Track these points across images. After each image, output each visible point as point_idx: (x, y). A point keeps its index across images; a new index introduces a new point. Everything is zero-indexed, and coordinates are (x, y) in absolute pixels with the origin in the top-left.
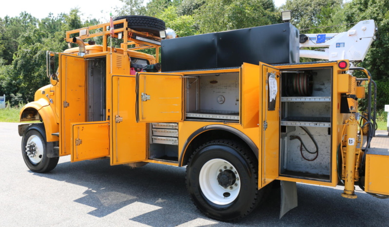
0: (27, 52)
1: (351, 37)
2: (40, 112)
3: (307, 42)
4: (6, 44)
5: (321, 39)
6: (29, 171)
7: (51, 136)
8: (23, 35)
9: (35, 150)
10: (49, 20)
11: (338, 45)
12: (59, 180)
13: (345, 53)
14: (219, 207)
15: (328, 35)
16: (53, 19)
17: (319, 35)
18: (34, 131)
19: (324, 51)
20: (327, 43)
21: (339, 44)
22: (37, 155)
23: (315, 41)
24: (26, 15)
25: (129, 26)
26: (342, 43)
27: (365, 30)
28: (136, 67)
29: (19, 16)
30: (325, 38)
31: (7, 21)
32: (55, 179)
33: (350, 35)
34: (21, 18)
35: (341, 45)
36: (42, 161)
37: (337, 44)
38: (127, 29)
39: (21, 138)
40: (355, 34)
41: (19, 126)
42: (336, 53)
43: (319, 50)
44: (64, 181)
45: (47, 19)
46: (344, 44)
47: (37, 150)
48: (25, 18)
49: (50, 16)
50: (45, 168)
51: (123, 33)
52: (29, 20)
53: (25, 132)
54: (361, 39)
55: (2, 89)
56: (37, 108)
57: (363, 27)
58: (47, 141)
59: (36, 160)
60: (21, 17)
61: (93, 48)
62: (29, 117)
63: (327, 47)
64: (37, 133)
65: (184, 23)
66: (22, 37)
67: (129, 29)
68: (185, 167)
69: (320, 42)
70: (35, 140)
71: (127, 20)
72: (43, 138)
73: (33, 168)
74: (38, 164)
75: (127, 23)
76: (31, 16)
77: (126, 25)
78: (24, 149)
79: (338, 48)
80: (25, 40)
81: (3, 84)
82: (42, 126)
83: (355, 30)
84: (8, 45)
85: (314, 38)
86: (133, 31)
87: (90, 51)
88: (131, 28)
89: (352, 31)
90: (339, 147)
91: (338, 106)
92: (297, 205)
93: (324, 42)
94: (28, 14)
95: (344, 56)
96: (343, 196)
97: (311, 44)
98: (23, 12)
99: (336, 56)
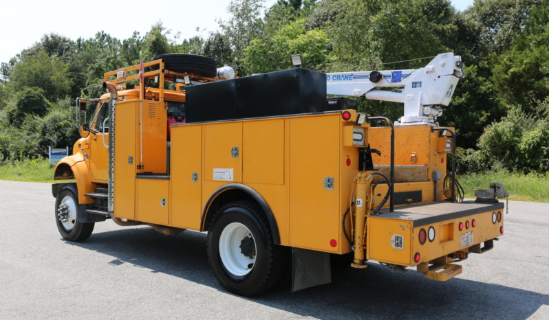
0: (98, 88)
1: (428, 74)
2: (73, 169)
3: (381, 81)
4: (76, 77)
5: (396, 78)
6: (62, 239)
7: (84, 197)
8: (92, 67)
9: (68, 214)
10: (134, 41)
11: (415, 85)
12: (90, 249)
13: (422, 94)
14: (237, 278)
15: (404, 72)
16: (138, 41)
17: (394, 72)
18: (68, 191)
19: (401, 92)
20: (404, 82)
21: (416, 83)
22: (70, 220)
23: (390, 80)
24: (103, 36)
25: (166, 67)
26: (418, 83)
27: (443, 65)
28: (176, 115)
29: (94, 37)
30: (401, 75)
31: (79, 45)
32: (86, 248)
33: (427, 72)
34: (97, 41)
35: (418, 85)
36: (75, 227)
37: (413, 83)
38: (163, 71)
39: (55, 199)
40: (433, 71)
41: (53, 185)
42: (412, 95)
43: (396, 91)
44: (94, 251)
45: (131, 41)
46: (421, 83)
47: (70, 214)
48: (102, 40)
49: (135, 37)
50: (77, 236)
51: (158, 75)
52: (107, 43)
53: (59, 192)
54: (439, 77)
55: (66, 139)
56: (70, 163)
57: (442, 62)
58: (80, 203)
59: (69, 226)
60: (97, 38)
61: (129, 93)
62: (65, 174)
63: (403, 88)
64: (70, 193)
65: (311, 41)
66: (90, 69)
67: (166, 71)
68: (206, 233)
69: (396, 81)
70: (69, 202)
71: (163, 61)
72: (76, 199)
73: (65, 235)
74: (71, 231)
75: (163, 64)
76: (109, 38)
77: (162, 66)
78: (57, 212)
79: (414, 89)
80: (95, 73)
81: (67, 133)
82: (75, 185)
83: (432, 66)
84: (78, 78)
85: (389, 76)
86: (171, 73)
87: (125, 97)
88: (169, 70)
89: (429, 66)
90: (349, 209)
91: (348, 162)
92: (330, 281)
93: (400, 81)
94: (106, 35)
95: (421, 99)
96: (352, 265)
97: (385, 83)
98: (100, 32)
99: (412, 99)
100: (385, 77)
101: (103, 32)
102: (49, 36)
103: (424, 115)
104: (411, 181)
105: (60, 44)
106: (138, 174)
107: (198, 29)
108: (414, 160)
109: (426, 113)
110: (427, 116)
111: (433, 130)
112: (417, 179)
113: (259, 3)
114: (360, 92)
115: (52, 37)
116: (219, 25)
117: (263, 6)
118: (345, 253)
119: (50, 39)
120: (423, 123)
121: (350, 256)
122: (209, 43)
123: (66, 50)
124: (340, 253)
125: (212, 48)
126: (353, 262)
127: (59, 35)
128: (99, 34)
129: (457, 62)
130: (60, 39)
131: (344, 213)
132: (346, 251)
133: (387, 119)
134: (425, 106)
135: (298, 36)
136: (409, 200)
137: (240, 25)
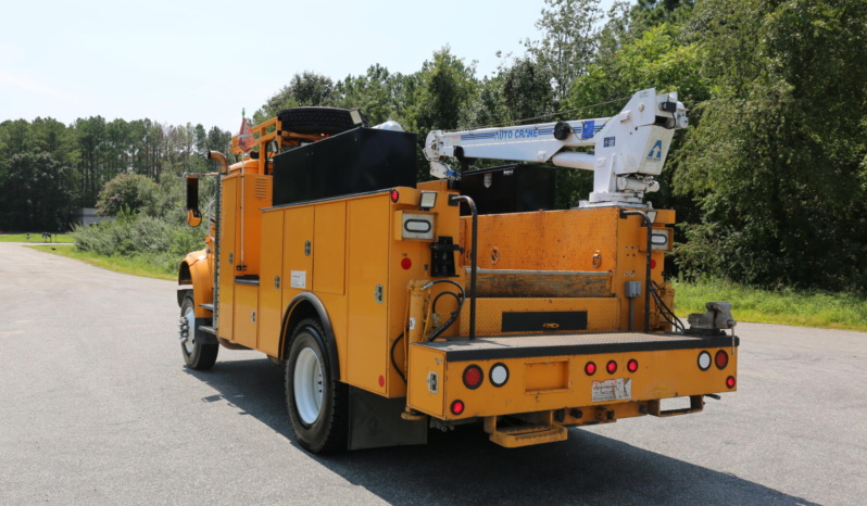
1: (624, 125)
2: (191, 270)
3: (569, 138)
5: (588, 132)
7: (200, 309)
9: (187, 332)
11: (608, 142)
13: (614, 157)
15: (598, 121)
17: (586, 123)
18: (189, 300)
20: (596, 138)
21: (609, 139)
22: (191, 338)
23: (580, 135)
24: (379, 72)
26: (611, 138)
27: (643, 109)
29: (365, 74)
30: (593, 127)
31: (348, 87)
33: (621, 122)
34: (369, 79)
35: (611, 142)
36: (194, 349)
37: (605, 140)
38: (279, 133)
40: (628, 119)
41: (178, 292)
42: (603, 158)
46: (614, 138)
47: (190, 330)
48: (376, 77)
50: (197, 362)
52: (383, 82)
54: (636, 129)
56: (189, 263)
57: (640, 105)
58: (197, 316)
59: (190, 347)
60: (369, 75)
62: (186, 277)
63: (594, 147)
64: (191, 302)
67: (284, 133)
69: (586, 137)
70: (190, 313)
71: (279, 119)
73: (187, 361)
74: (191, 354)
75: (280, 123)
76: (387, 74)
77: (278, 126)
79: (606, 148)
82: (192, 292)
83: (628, 112)
85: (579, 130)
86: (293, 135)
89: (625, 112)
90: (402, 335)
91: (406, 264)
92: (425, 442)
93: (592, 136)
94: (382, 69)
95: (614, 164)
96: (403, 416)
97: (576, 140)
98: (375, 65)
99: (604, 166)
100: (576, 130)
101: (378, 65)
102: (302, 76)
103: (617, 191)
104: (564, 296)
105: (316, 87)
106: (237, 277)
107: (499, 54)
108: (598, 262)
109: (621, 188)
110: (623, 191)
111: (623, 215)
112: (581, 293)
113: (592, 4)
114: (544, 155)
115: (306, 77)
116: (526, 48)
117: (599, 8)
118: (394, 396)
119: (303, 80)
120: (611, 204)
121: (400, 402)
122: (512, 75)
123: (325, 95)
124: (387, 396)
125: (517, 83)
126: (404, 411)
127: (315, 74)
128: (372, 68)
129: (663, 104)
130: (316, 79)
131: (395, 337)
132: (396, 394)
133: (469, 199)
134: (620, 176)
135: (661, 56)
136: (552, 325)
137: (559, 44)
